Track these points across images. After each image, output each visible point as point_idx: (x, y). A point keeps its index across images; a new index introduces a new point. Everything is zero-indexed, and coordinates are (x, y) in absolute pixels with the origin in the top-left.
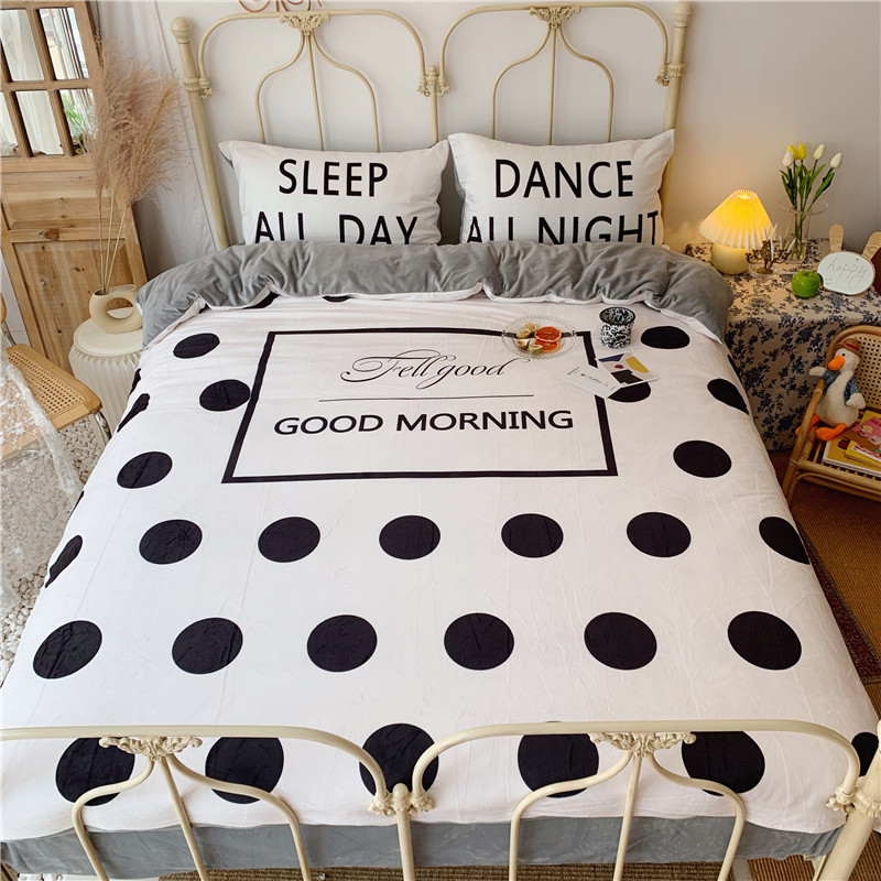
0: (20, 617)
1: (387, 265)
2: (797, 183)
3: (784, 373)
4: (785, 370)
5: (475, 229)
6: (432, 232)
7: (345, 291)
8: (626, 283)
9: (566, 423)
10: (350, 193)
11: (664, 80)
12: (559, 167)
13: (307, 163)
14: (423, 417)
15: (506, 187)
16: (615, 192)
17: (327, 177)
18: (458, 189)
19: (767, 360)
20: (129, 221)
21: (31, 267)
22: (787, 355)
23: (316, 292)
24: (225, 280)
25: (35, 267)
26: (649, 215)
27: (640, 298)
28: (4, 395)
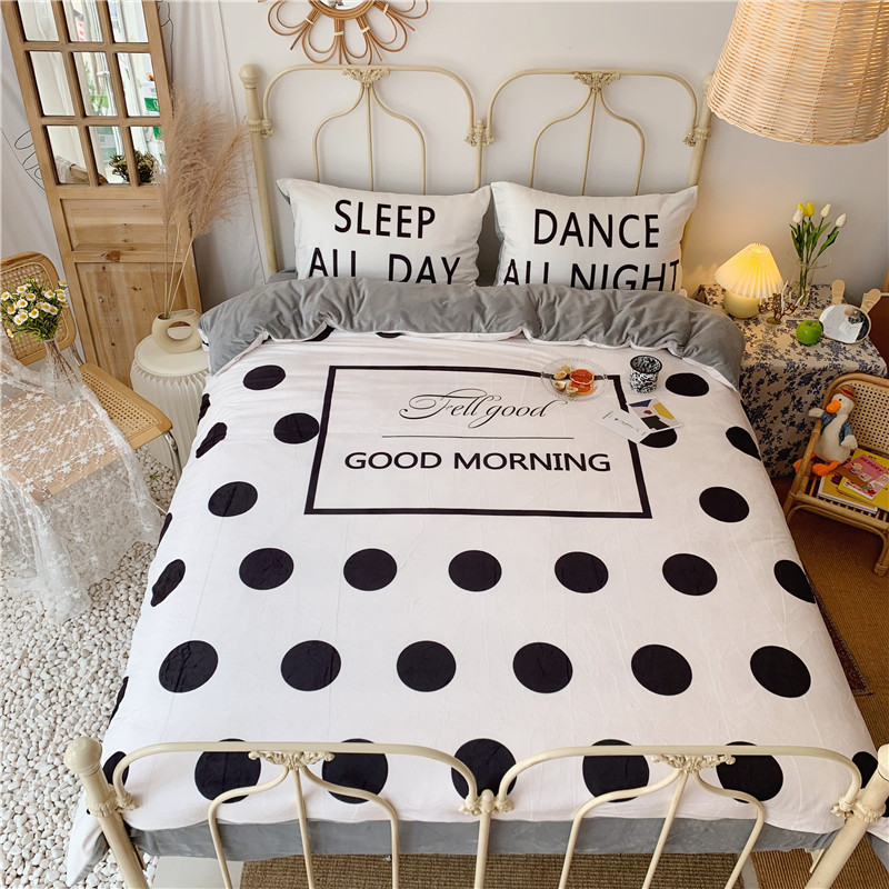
1: (436, 307)
2: (804, 238)
3: (785, 411)
4: (787, 408)
5: (512, 271)
6: (472, 271)
7: (398, 329)
9: (604, 466)
10: (400, 234)
11: (691, 142)
12: (593, 218)
13: (361, 205)
14: (477, 456)
15: (544, 234)
16: (643, 243)
17: (380, 219)
18: (497, 231)
19: (771, 400)
20: (187, 247)
21: (91, 286)
22: (789, 396)
23: (371, 329)
24: (287, 315)
25: (95, 285)
26: (672, 264)
27: (664, 346)
28: (82, 415)
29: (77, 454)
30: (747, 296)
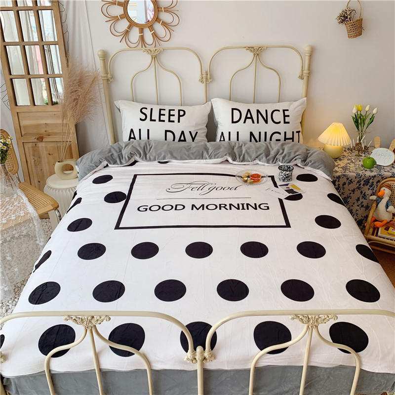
0: (14, 302)
1: (186, 149)
2: (358, 121)
3: (358, 200)
4: (359, 198)
5: (222, 137)
6: (203, 139)
7: (167, 159)
8: (289, 156)
9: (266, 208)
10: (170, 121)
11: (301, 77)
12: (258, 111)
13: (152, 109)
14: (203, 206)
15: (236, 119)
16: (282, 122)
17: (160, 115)
18: (215, 121)
19: (350, 194)
20: (73, 133)
21: (29, 153)
22: (359, 191)
23: (155, 160)
24: (116, 155)
25: (31, 153)
26: (297, 132)
27: (295, 162)
28: (16, 201)
29: (11, 215)
30: (334, 145)
